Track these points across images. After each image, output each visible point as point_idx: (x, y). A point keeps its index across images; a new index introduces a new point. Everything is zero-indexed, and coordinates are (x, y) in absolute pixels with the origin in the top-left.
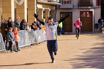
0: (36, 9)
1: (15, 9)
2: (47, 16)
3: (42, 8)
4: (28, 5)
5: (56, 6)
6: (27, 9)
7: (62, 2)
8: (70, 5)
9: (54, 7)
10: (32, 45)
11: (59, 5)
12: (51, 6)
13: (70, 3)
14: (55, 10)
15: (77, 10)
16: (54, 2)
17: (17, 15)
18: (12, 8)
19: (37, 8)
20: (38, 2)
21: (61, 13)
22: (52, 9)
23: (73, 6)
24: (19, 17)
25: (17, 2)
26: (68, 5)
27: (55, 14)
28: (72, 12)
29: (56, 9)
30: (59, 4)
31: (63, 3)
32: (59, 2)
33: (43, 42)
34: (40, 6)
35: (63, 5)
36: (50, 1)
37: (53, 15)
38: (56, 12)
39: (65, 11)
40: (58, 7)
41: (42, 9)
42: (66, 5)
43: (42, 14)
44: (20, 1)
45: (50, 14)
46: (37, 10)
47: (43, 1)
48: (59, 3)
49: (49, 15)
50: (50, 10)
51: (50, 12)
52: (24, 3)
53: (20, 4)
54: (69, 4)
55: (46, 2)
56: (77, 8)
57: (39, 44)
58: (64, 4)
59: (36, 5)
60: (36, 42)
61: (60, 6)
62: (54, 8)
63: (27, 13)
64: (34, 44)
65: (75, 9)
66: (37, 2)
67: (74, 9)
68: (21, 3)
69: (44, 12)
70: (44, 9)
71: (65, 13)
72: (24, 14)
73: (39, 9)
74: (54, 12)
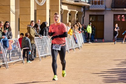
0: (60, 10)
1: (35, 10)
2: (73, 19)
4: (51, 6)
5: (84, 7)
6: (50, 10)
7: (91, 3)
11: (87, 6)
12: (78, 7)
13: (102, 4)
15: (110, 12)
16: (83, 2)
17: (37, 17)
18: (31, 9)
19: (62, 9)
21: (90, 16)
22: (80, 11)
23: (106, 7)
24: (40, 21)
25: (37, 2)
26: (100, 6)
27: (83, 17)
28: (104, 15)
29: (84, 11)
30: (88, 4)
32: (88, 2)
34: (65, 8)
35: (92, 6)
36: (78, 1)
37: (81, 18)
38: (84, 15)
39: (95, 13)
40: (86, 9)
41: (67, 11)
42: (97, 6)
43: (67, 17)
44: (42, 1)
45: (77, 17)
46: (61, 12)
47: (68, 1)
48: (88, 3)
49: (75, 18)
50: (77, 12)
52: (45, 3)
54: (101, 5)
55: (73, 2)
56: (110, 10)
58: (94, 5)
59: (61, 5)
61: (89, 7)
62: (82, 9)
63: (50, 15)
65: (108, 11)
66: (62, 3)
68: (42, 4)
69: (70, 14)
70: (70, 11)
71: (95, 16)
72: (45, 16)
73: (64, 10)
74: (82, 14)
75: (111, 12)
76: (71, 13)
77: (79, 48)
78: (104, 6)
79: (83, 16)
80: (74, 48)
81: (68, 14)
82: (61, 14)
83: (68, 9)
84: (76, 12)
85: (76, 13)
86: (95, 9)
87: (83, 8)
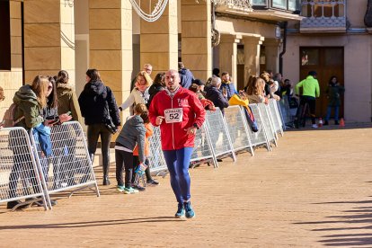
0: (210, 35)
1: (133, 36)
2: (251, 59)
3: (233, 32)
4: (184, 22)
5: (284, 24)
6: (179, 35)
7: (305, 11)
8: (337, 21)
9: (278, 28)
10: (195, 165)
11: (294, 23)
12: (266, 24)
13: (337, 15)
14: (282, 40)
15: (360, 37)
16: (278, 9)
17: (142, 57)
18: (124, 33)
19: (216, 31)
20: (219, 10)
21: (303, 50)
22: (270, 35)
23: (348, 25)
25: (140, 13)
26: (330, 21)
27: (281, 55)
28: (342, 48)
29: (284, 35)
30: (296, 17)
31: (309, 15)
32: (294, 9)
33: (234, 156)
34: (225, 27)
35: (309, 21)
36: (263, 8)
37: (275, 56)
38: (284, 47)
39: (316, 43)
40: (290, 29)
41: (232, 38)
42: (323, 21)
43: (232, 54)
44: (153, 9)
45: (261, 54)
46: (214, 40)
47: (235, 8)
48: (295, 13)
49: (258, 57)
50: (263, 39)
51: (261, 46)
52: (165, 15)
53: (151, 20)
54: (333, 17)
55: (248, 11)
56: (360, 33)
57: (219, 161)
58: (312, 18)
59: (212, 21)
60: (208, 153)
61: (298, 24)
62: (278, 31)
63: (179, 51)
64: (202, 160)
65: (355, 34)
66: (216, 13)
67: (352, 37)
68: (154, 16)
69: (240, 47)
70: (239, 35)
71: (317, 51)
72: (166, 54)
73: (222, 35)
74: (277, 46)
75: (365, 37)
76: (243, 43)
77: (266, 147)
78: (344, 21)
79: (282, 51)
80: (251, 145)
81: (235, 46)
82: (213, 45)
83: (236, 31)
84: (259, 39)
85: (261, 43)
86: (316, 29)
87: (281, 28)
